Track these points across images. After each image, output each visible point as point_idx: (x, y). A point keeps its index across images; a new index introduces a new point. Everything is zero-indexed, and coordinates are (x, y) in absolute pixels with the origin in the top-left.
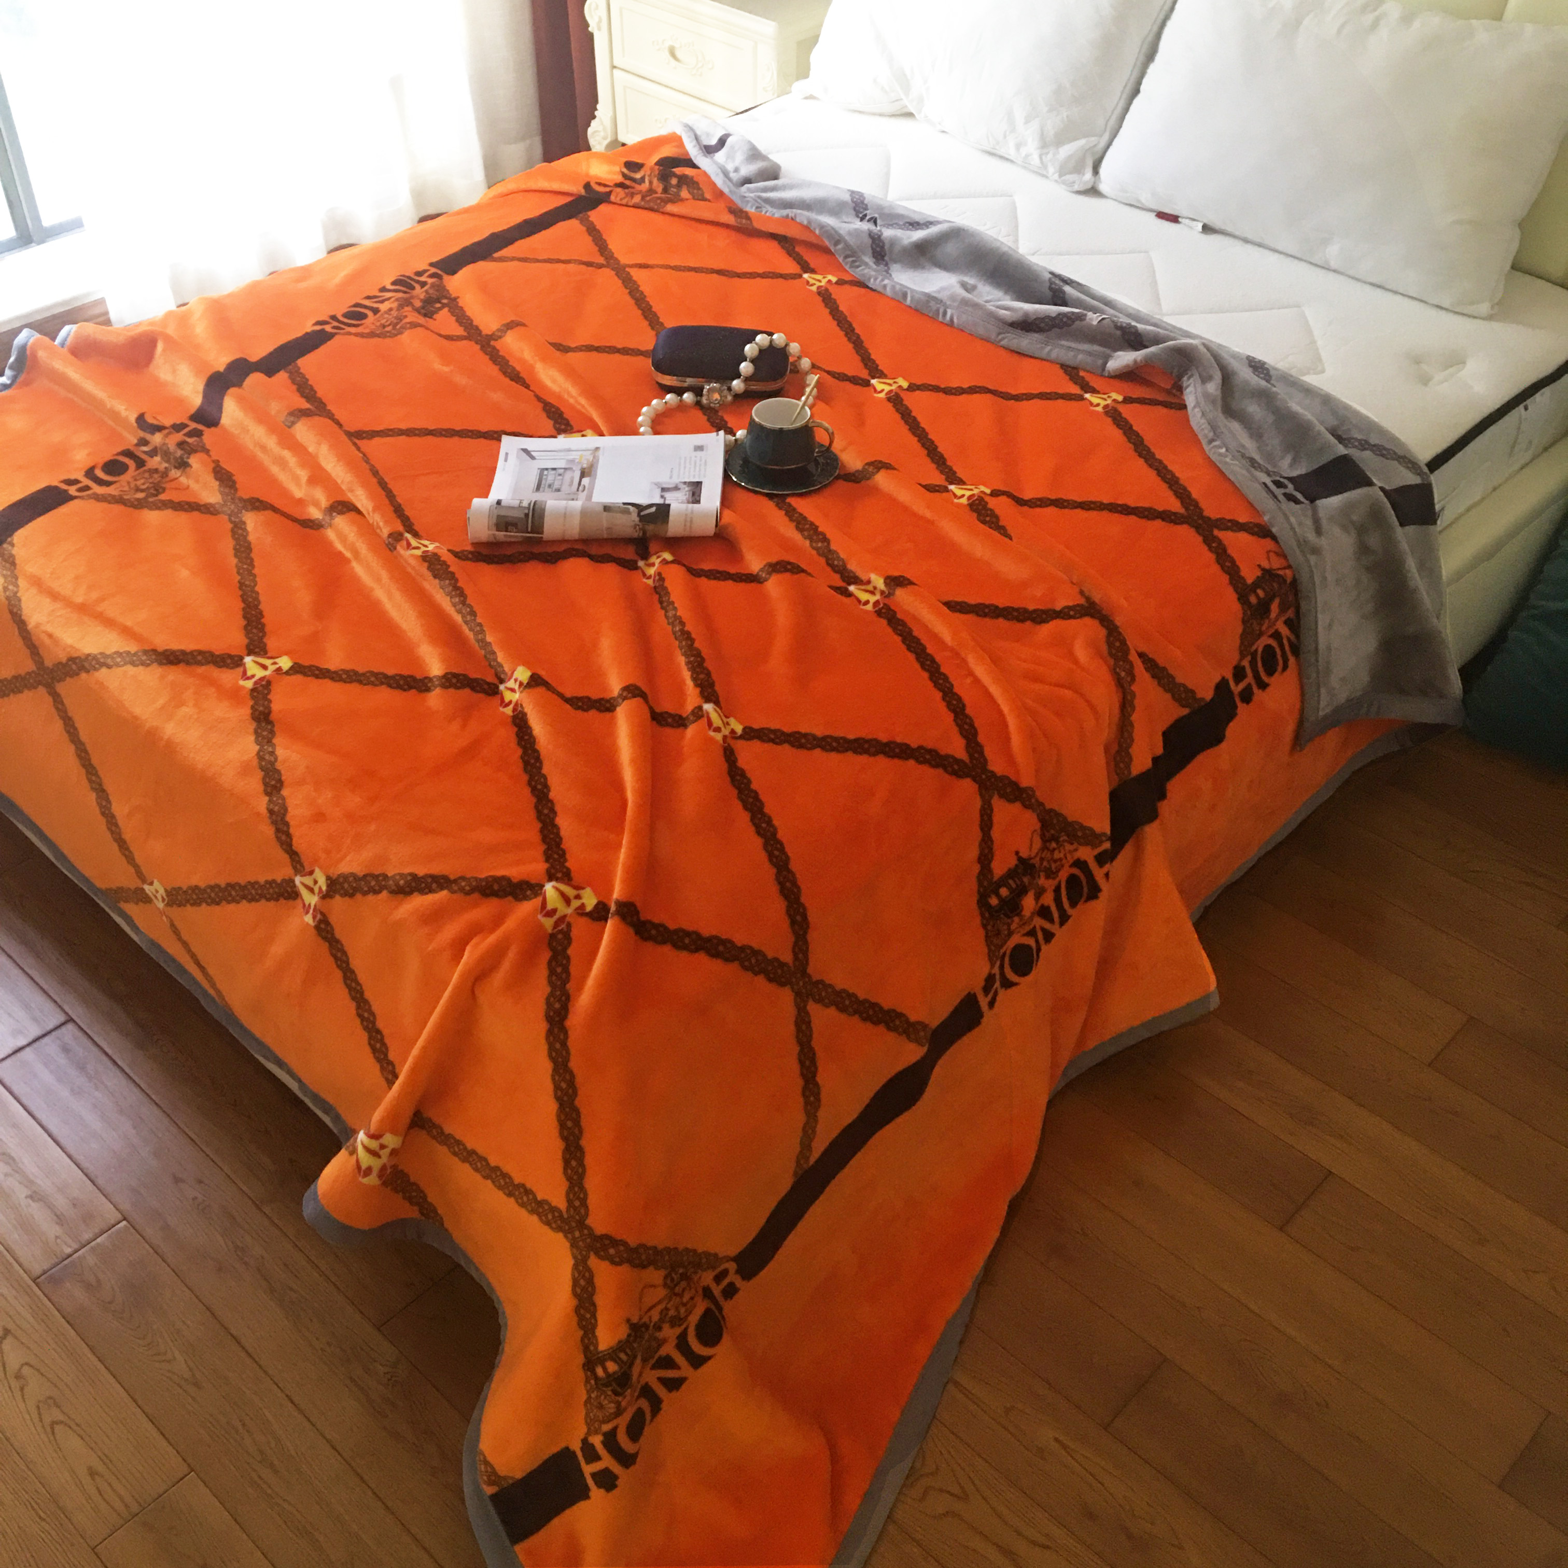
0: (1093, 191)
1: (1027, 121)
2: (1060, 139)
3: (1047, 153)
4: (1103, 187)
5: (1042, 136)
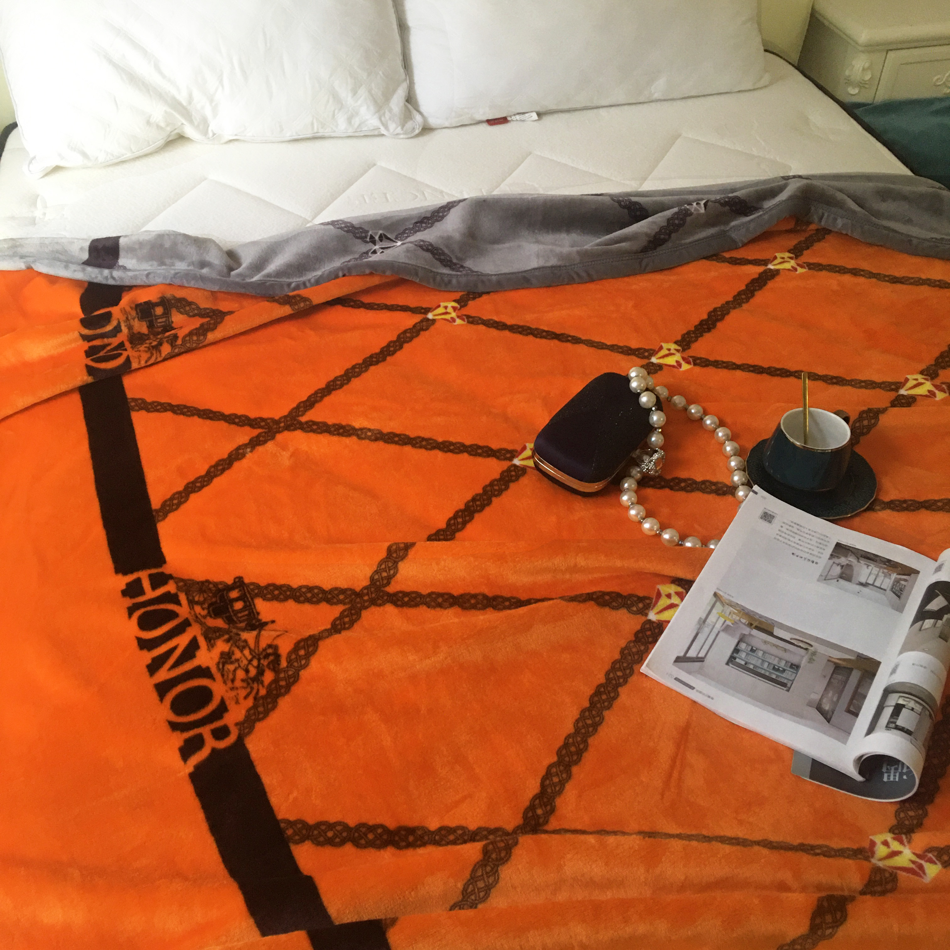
0: (426, 129)
1: (355, 92)
2: (387, 96)
3: (384, 114)
4: (433, 121)
5: (375, 101)
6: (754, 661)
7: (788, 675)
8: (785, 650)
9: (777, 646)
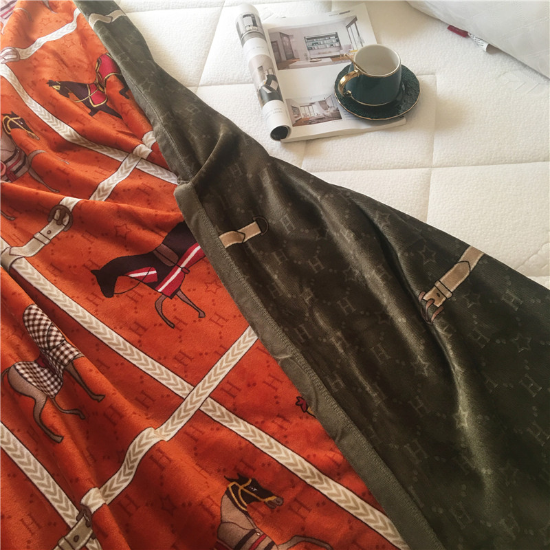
6: (327, 41)
7: (310, 44)
8: (319, 54)
9: (324, 53)
